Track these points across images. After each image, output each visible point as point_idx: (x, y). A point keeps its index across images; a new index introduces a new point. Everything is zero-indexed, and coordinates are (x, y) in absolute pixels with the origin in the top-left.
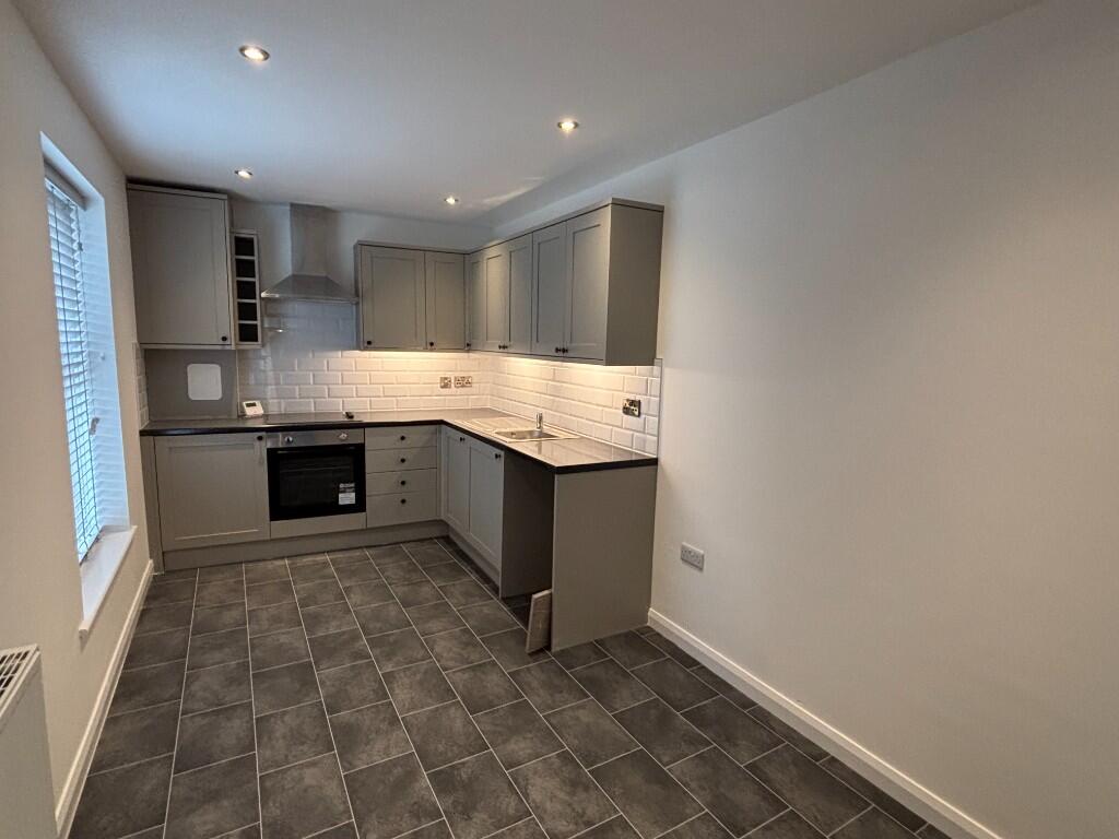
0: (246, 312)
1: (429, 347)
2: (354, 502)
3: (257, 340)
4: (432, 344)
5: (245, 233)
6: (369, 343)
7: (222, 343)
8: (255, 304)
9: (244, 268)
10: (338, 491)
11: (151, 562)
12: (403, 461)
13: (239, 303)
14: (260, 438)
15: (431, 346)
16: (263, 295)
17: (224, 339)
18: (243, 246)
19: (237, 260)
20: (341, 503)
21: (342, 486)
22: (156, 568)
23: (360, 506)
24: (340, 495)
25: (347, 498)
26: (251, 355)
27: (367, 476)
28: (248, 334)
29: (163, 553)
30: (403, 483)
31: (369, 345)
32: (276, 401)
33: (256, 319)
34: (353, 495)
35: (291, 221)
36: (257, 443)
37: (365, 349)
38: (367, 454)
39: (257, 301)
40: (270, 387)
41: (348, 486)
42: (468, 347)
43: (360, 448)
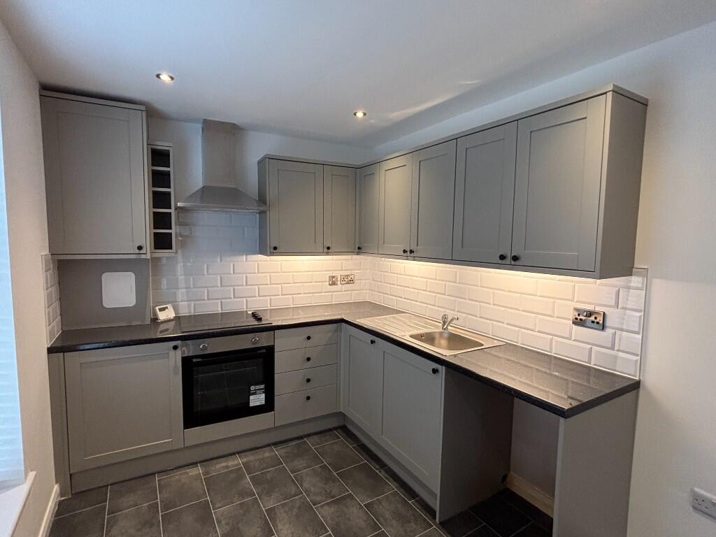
0: (161, 221)
1: (326, 250)
2: (263, 402)
3: (171, 248)
4: (328, 248)
5: (162, 145)
6: (275, 248)
7: (137, 251)
8: (170, 213)
9: (160, 179)
10: (250, 394)
11: (56, 488)
12: (309, 359)
13: (154, 213)
14: (175, 348)
15: (328, 250)
16: (179, 204)
17: (140, 248)
18: (159, 157)
19: (153, 171)
20: (252, 404)
21: (252, 388)
22: (62, 494)
23: (269, 406)
24: (251, 397)
25: (257, 399)
26: (164, 261)
27: (276, 375)
28: (162, 242)
29: (71, 475)
30: (308, 380)
31: (275, 250)
32: (186, 303)
33: (171, 228)
34: (264, 395)
35: (203, 136)
36: (172, 353)
37: (272, 254)
38: (277, 355)
39: (172, 211)
40: (180, 291)
41: (258, 387)
42: (359, 250)
43: (270, 350)
